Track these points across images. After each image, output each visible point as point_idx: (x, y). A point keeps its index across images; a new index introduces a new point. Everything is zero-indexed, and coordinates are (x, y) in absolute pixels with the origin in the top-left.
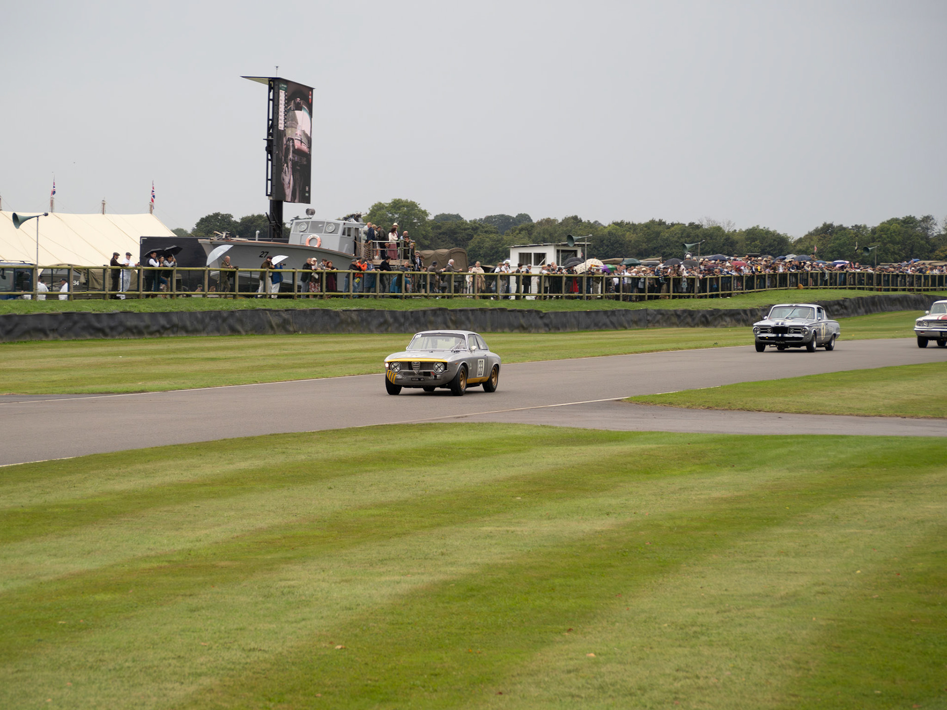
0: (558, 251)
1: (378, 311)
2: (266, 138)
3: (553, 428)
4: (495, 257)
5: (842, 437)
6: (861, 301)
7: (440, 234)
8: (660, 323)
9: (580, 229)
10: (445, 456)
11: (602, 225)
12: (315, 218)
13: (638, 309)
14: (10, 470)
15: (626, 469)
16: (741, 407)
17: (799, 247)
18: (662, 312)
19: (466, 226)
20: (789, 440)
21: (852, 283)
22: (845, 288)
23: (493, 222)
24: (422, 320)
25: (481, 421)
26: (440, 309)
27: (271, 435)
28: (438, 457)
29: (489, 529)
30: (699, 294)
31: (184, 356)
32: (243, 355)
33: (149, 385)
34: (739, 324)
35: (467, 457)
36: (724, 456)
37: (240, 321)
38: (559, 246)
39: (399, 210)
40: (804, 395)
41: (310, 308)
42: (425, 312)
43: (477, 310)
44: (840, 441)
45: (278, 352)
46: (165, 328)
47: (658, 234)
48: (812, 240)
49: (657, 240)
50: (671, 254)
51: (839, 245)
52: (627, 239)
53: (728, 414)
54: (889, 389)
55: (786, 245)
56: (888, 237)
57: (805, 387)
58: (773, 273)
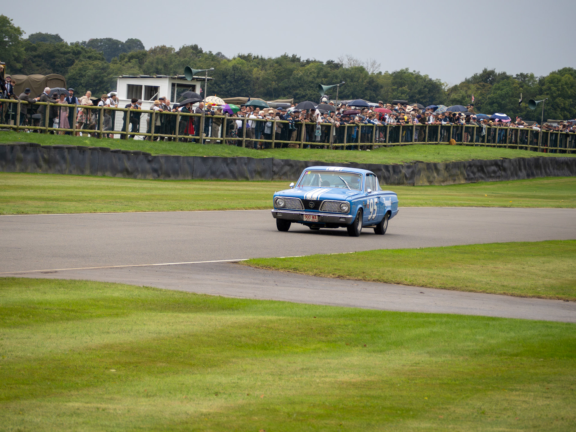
0: (173, 85)
3: (157, 290)
6: (522, 163)
8: (287, 176)
9: (200, 62)
10: (28, 317)
11: (226, 58)
13: (262, 157)
15: (241, 342)
16: (376, 277)
17: (454, 96)
20: (431, 319)
21: (513, 140)
22: (505, 147)
24: (10, 156)
25: (73, 278)
26: (31, 145)
29: (77, 405)
30: (334, 145)
35: (54, 320)
36: (354, 333)
38: (175, 79)
40: (451, 268)
42: (13, 147)
44: (491, 323)
47: (291, 71)
48: (469, 89)
49: (289, 78)
50: (304, 97)
51: (501, 96)
52: (254, 76)
53: (362, 285)
54: (551, 266)
55: (438, 93)
56: (558, 90)
57: (452, 258)
58: (421, 124)
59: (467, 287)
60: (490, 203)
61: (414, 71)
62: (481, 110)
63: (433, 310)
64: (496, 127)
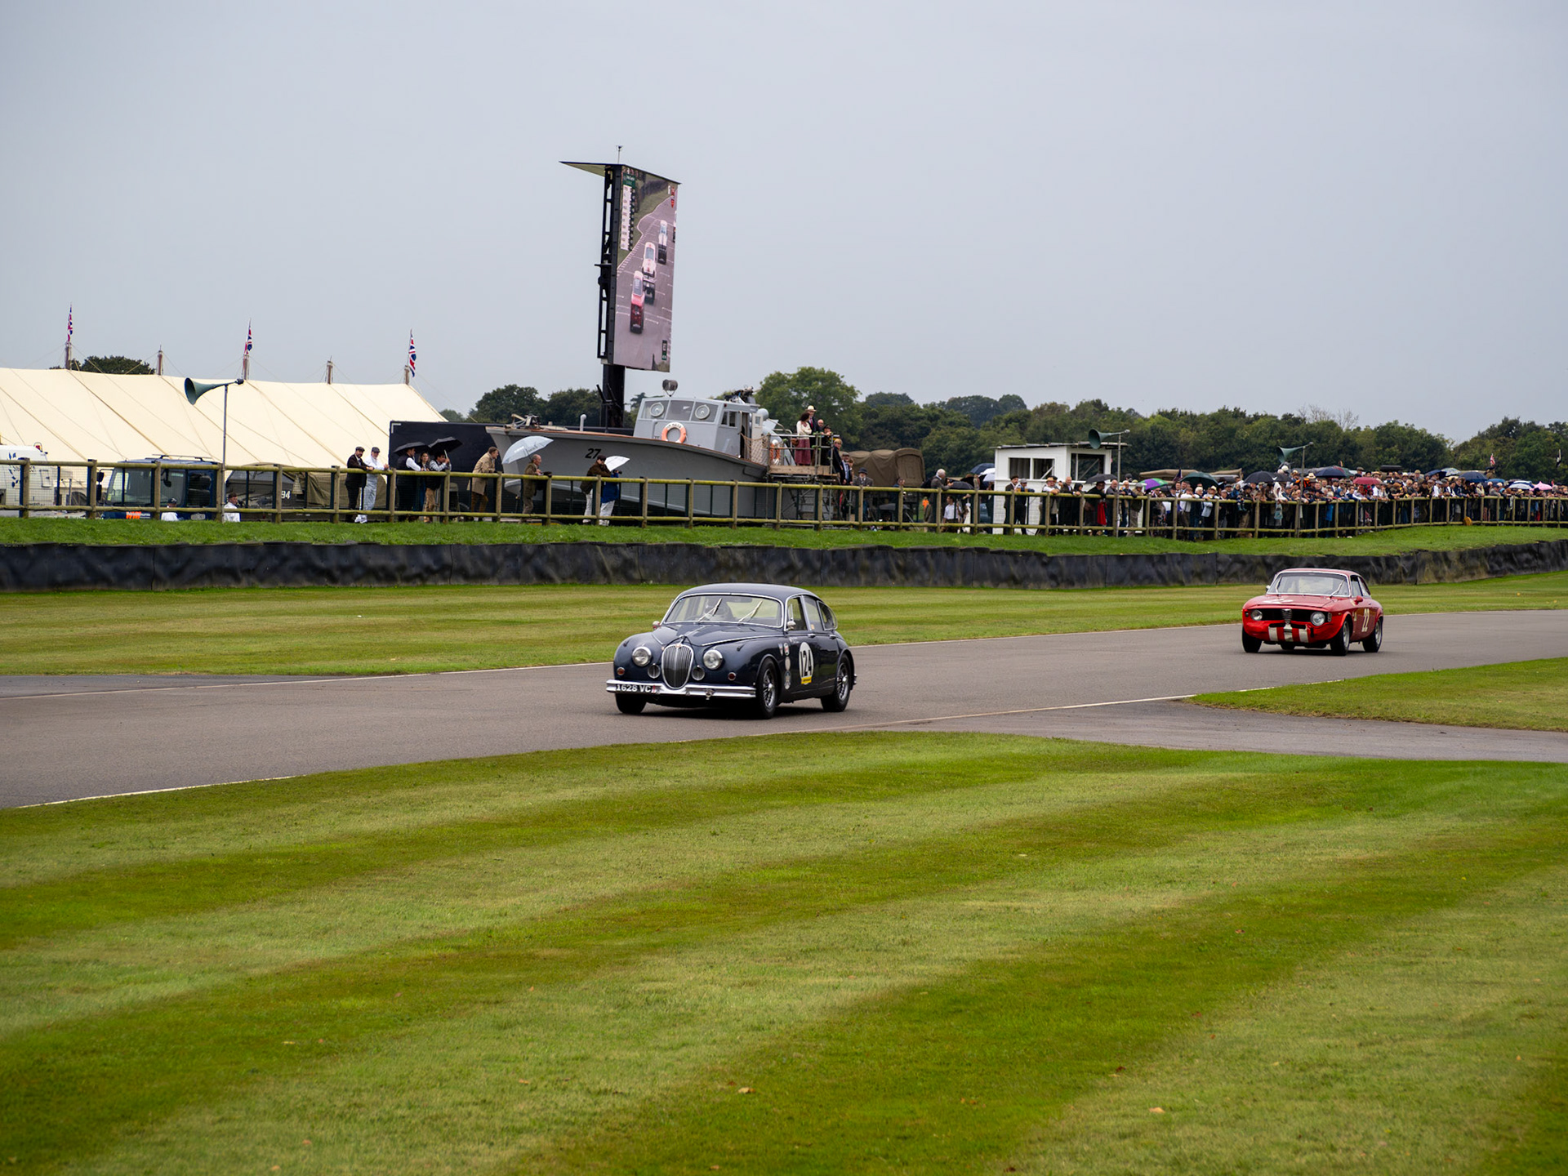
0: (1073, 456)
1: (779, 548)
2: (599, 263)
3: (1073, 742)
4: (964, 466)
5: (1547, 765)
7: (876, 425)
8: (1237, 578)
9: (1105, 422)
10: (899, 786)
11: (1141, 416)
12: (677, 395)
13: (1202, 553)
14: (190, 796)
15: (1197, 811)
16: (1377, 714)
17: (1463, 457)
18: (1242, 558)
19: (919, 414)
20: (1460, 769)
21: (1552, 516)
22: (1540, 525)
23: (961, 409)
24: (851, 564)
25: (955, 730)
26: (880, 548)
27: (612, 746)
28: (888, 785)
29: (979, 904)
30: (1302, 531)
31: (464, 617)
32: (558, 617)
33: (408, 662)
35: (934, 788)
36: (1355, 792)
37: (553, 561)
38: (1075, 447)
39: (810, 385)
40: (1480, 697)
41: (668, 542)
42: (854, 552)
43: (940, 549)
44: (1544, 771)
45: (616, 613)
46: (429, 571)
47: (1232, 432)
48: (1485, 446)
49: (1230, 441)
50: (1252, 466)
51: (1529, 455)
52: (1182, 440)
53: (1357, 725)
55: (1442, 452)
57: (1481, 683)
58: (1423, 498)
59: (1505, 722)
60: (1526, 604)
61: (1406, 425)
63: (1460, 756)
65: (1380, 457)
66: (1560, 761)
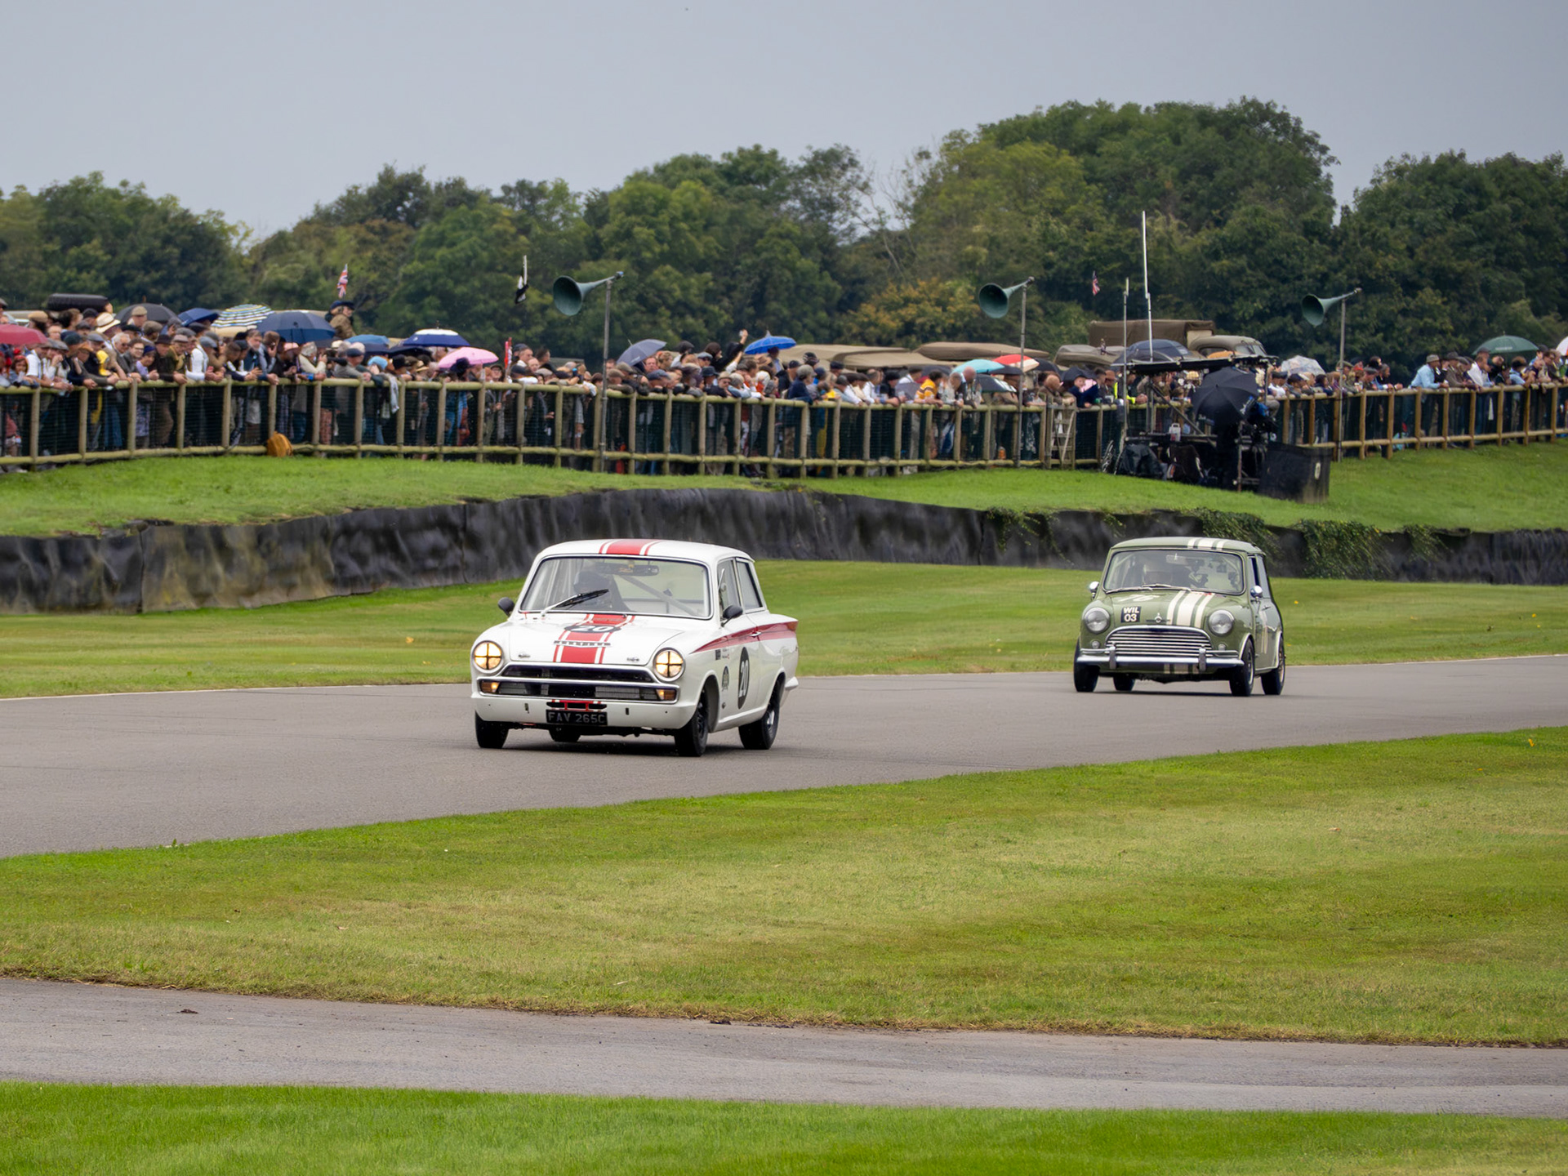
6: (537, 515)
16: (17, 961)
17: (273, 272)
20: (227, 1110)
21: (502, 432)
22: (472, 457)
34: (11, 601)
40: (291, 915)
44: (448, 1115)
48: (331, 243)
51: (451, 267)
54: (660, 896)
55: (217, 263)
56: (660, 240)
57: (297, 878)
58: (160, 383)
59: (354, 982)
60: (427, 667)
61: (124, 184)
62: (377, 321)
63: (234, 1074)
64: (437, 384)
65: (54, 269)
66: (494, 1088)
